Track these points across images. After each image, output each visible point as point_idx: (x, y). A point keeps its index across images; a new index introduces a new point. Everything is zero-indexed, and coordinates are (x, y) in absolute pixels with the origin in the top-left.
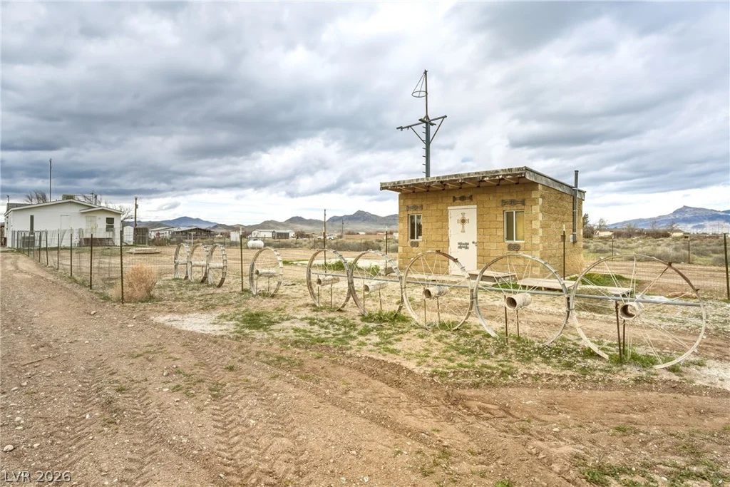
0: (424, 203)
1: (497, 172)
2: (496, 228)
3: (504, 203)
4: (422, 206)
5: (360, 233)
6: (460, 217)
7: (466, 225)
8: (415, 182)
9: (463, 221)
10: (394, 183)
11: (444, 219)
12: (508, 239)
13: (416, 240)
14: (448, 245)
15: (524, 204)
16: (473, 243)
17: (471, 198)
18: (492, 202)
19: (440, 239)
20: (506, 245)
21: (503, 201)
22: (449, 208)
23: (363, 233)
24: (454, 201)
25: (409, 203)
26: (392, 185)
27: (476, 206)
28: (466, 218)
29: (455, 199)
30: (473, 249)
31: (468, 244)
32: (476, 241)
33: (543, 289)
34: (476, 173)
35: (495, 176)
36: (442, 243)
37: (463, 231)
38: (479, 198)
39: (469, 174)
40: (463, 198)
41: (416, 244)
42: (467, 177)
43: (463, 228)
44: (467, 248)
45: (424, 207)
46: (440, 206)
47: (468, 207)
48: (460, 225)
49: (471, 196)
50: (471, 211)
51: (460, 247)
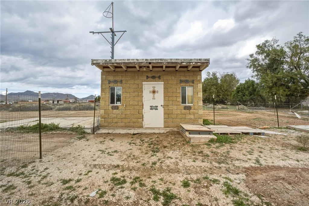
0: (123, 79)
1: (191, 60)
2: (176, 97)
3: (181, 81)
4: (121, 81)
5: (29, 101)
6: (152, 89)
7: (156, 94)
8: (127, 61)
9: (154, 92)
10: (106, 61)
11: (140, 91)
12: (182, 103)
13: (115, 104)
14: (143, 108)
15: (193, 83)
16: (162, 106)
17: (159, 77)
18: (173, 80)
19: (137, 104)
20: (183, 107)
21: (181, 80)
22: (143, 83)
23: (31, 101)
24: (147, 78)
25: (111, 78)
26: (104, 61)
27: (163, 83)
28: (156, 89)
29: (148, 77)
30: (161, 110)
31: (157, 107)
32: (163, 105)
33: (229, 134)
34: (176, 59)
35: (190, 63)
36: (138, 106)
37: (154, 99)
38: (165, 77)
39: (171, 59)
40: (154, 77)
41: (117, 108)
42: (169, 61)
43: (154, 96)
44: (157, 109)
45: (124, 82)
46: (136, 82)
47: (158, 83)
48: (152, 95)
49: (160, 76)
50: (159, 86)
51: (151, 109)
